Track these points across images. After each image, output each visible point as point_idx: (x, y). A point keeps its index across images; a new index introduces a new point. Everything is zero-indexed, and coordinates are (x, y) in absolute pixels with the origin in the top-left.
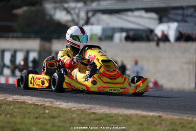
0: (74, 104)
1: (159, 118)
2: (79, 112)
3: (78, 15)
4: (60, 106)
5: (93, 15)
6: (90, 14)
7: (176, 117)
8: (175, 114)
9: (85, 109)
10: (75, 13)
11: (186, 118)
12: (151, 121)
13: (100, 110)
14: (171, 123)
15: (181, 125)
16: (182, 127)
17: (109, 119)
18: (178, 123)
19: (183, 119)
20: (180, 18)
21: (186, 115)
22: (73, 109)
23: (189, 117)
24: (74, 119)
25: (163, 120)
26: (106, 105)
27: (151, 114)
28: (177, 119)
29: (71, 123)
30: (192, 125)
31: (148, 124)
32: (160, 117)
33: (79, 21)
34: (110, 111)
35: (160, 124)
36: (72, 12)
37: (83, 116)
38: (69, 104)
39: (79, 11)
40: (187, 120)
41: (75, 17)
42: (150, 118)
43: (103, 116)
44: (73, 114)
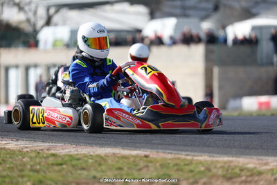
0: (27, 142)
1: (145, 159)
2: (33, 155)
3: (35, 13)
4: (6, 147)
5: (57, 12)
6: (52, 11)
7: (170, 156)
8: (168, 151)
9: (42, 150)
10: (30, 10)
11: (183, 157)
12: (134, 164)
13: (63, 149)
14: (162, 166)
15: (175, 168)
16: (178, 170)
17: (74, 162)
18: (171, 165)
19: (179, 159)
20: (178, 11)
21: (183, 153)
22: (25, 150)
23: (188, 155)
24: (24, 165)
25: (151, 162)
26: (71, 143)
27: (135, 153)
28: (170, 159)
29: (22, 170)
30: (191, 167)
31: (129, 168)
32: (146, 156)
33: (37, 20)
34: (77, 151)
35: (147, 166)
36: (27, 8)
37: (38, 160)
38: (19, 143)
39: (37, 7)
40: (185, 159)
41: (31, 15)
42: (132, 159)
43: (67, 158)
44: (24, 158)
